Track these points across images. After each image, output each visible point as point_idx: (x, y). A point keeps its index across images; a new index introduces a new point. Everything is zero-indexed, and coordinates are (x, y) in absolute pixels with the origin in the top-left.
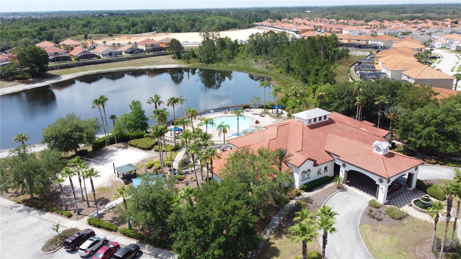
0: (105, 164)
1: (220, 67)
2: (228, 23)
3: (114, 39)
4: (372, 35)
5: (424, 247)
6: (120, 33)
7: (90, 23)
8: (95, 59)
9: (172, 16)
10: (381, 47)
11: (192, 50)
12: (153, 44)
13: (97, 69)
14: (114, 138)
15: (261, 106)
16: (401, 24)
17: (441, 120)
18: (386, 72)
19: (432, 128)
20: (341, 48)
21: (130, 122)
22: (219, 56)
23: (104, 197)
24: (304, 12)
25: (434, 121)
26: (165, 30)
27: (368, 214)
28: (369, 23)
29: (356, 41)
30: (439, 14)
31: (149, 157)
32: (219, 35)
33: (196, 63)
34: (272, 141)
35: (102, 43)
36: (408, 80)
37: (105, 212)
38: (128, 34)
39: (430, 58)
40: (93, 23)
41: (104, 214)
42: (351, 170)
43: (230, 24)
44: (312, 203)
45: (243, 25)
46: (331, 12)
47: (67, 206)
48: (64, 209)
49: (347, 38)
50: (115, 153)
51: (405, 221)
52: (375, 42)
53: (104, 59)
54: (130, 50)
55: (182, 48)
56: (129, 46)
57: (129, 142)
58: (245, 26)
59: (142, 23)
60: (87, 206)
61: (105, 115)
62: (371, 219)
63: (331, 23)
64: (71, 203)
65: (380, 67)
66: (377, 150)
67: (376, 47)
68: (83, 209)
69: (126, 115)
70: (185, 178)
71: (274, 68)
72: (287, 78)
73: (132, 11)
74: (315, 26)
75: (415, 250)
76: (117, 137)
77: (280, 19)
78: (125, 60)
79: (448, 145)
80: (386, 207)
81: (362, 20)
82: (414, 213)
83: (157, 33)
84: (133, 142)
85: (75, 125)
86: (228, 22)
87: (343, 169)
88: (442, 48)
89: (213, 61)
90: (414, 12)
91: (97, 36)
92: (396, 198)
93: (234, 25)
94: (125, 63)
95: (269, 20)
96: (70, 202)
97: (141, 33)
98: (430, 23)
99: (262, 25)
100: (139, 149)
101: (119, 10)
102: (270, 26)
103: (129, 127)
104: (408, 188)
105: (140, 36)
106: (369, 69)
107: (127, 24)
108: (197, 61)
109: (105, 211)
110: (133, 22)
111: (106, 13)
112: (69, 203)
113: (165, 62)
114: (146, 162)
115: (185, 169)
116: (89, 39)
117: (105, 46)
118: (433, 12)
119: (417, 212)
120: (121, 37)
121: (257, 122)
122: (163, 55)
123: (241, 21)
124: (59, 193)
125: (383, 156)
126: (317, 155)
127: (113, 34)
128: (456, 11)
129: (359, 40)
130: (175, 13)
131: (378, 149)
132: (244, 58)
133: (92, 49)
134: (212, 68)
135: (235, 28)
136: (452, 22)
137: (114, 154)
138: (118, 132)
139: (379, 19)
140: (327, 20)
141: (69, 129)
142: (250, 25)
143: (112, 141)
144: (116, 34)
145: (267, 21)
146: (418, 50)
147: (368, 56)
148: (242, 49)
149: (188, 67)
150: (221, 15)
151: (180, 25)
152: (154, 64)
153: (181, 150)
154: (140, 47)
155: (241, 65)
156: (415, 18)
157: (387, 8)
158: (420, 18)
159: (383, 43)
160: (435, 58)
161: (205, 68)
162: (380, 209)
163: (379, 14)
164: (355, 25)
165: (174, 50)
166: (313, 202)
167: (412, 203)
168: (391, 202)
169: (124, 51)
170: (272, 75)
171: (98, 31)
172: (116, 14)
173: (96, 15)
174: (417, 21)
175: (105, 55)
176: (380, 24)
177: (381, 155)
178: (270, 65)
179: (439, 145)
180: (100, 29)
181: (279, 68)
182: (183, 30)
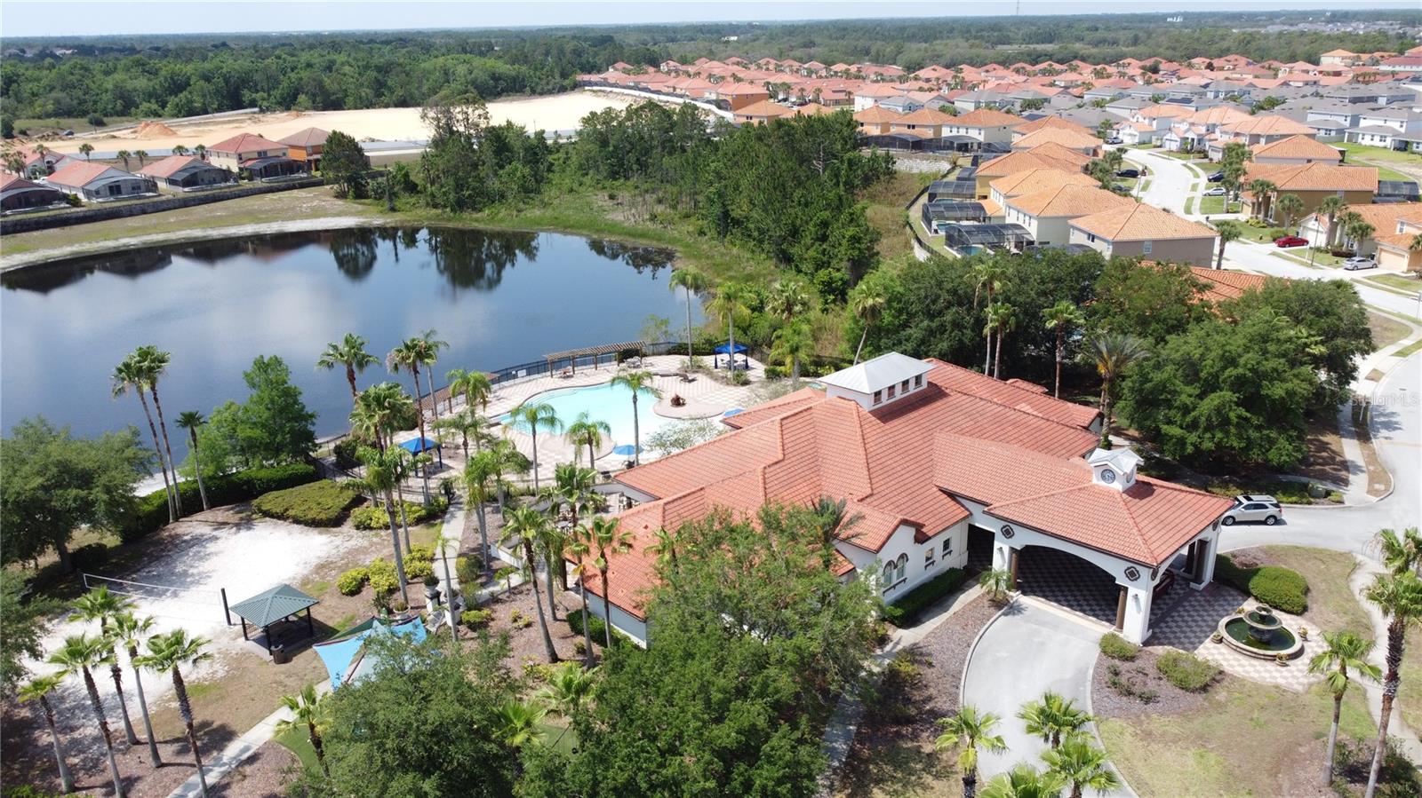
0: (182, 594)
1: (502, 220)
2: (495, 78)
3: (114, 137)
4: (943, 109)
5: (1302, 775)
6: (129, 114)
7: (15, 81)
8: (60, 209)
9: (304, 57)
10: (979, 144)
11: (400, 168)
12: (265, 152)
13: (70, 243)
14: (197, 492)
15: (674, 348)
16: (1010, 77)
17: (1252, 370)
18: (1020, 223)
19: (1227, 395)
20: (866, 152)
21: (249, 433)
22: (494, 184)
23: (209, 718)
24: (718, 41)
25: (1231, 372)
26: (288, 103)
27: (1109, 684)
28: (922, 73)
29: (905, 130)
30: (1097, 44)
31: (342, 550)
32: (486, 118)
33: (418, 211)
34: (772, 469)
35: (78, 151)
36: (1089, 243)
37: (226, 781)
38: (160, 116)
39: (1119, 175)
40: (28, 80)
41: (227, 786)
42: (1027, 547)
43: (500, 79)
44: (930, 665)
45: (544, 82)
46: (800, 40)
47: (71, 771)
48: (64, 787)
49: (879, 121)
50: (211, 547)
51: (1220, 694)
52: (961, 130)
53: (94, 207)
54: (186, 175)
55: (365, 162)
56: (183, 161)
57: (255, 502)
58: (550, 87)
59: (207, 79)
60: (150, 762)
61: (160, 415)
62: (1124, 698)
63: (810, 72)
64: (82, 761)
65: (996, 205)
66: (1103, 477)
67: (964, 147)
68: (138, 779)
69: (233, 408)
70: (493, 620)
71: (676, 218)
72: (723, 250)
73: (157, 37)
74: (769, 83)
75: (1280, 787)
76: (207, 489)
77: (654, 62)
78: (170, 209)
79: (1272, 442)
80: (1151, 653)
81: (894, 63)
82: (1235, 663)
83: (262, 111)
84: (270, 500)
85: (58, 464)
86: (494, 74)
87: (1002, 542)
88: (1142, 144)
89: (475, 202)
90: (1030, 38)
91: (47, 127)
92: (1169, 619)
93: (515, 82)
94: (172, 216)
95: (620, 65)
96: (82, 756)
97: (206, 112)
98: (1087, 72)
99: (605, 83)
100: (296, 526)
101: (107, 37)
102: (632, 84)
103: (249, 448)
104: (1193, 585)
105: (206, 124)
106: (964, 214)
107: (151, 84)
108: (422, 202)
109: (224, 775)
110: (172, 78)
111: (65, 47)
112: (76, 760)
113: (312, 208)
114: (333, 573)
115: (483, 585)
116: (21, 137)
117: (89, 161)
118: (1080, 39)
119: (1245, 661)
120: (139, 129)
121: (677, 402)
122: (302, 186)
123: (536, 69)
124: (28, 725)
125: (1125, 496)
126: (918, 505)
127: (105, 120)
128: (1140, 35)
129: (914, 127)
130: (311, 47)
131: (1107, 474)
132: (571, 190)
133: (43, 173)
134: (475, 225)
135: (517, 92)
136: (1143, 68)
137: (208, 551)
138: (210, 470)
139: (943, 61)
140: (796, 65)
141: (40, 480)
142: (566, 82)
143: (189, 504)
144: (115, 118)
145: (616, 70)
146: (1086, 152)
147: (949, 172)
148: (561, 161)
149: (393, 225)
150: (464, 51)
151: (339, 84)
152: (275, 220)
153: (448, 516)
154: (217, 162)
155: (567, 212)
156: (1040, 57)
157: (953, 29)
158: (1054, 57)
159: (983, 132)
160: (1133, 174)
161: (451, 225)
162: (1137, 661)
163: (939, 46)
164: (882, 79)
165: (337, 169)
166: (934, 663)
167: (1222, 631)
168: (1159, 635)
169: (165, 176)
170: (673, 241)
171: (50, 107)
172: (104, 50)
173: (29, 54)
174: (1051, 65)
175: (97, 193)
176: (955, 77)
177: (1119, 492)
178: (659, 209)
179: (1250, 444)
180: (57, 102)
181: (693, 219)
182: (350, 100)
